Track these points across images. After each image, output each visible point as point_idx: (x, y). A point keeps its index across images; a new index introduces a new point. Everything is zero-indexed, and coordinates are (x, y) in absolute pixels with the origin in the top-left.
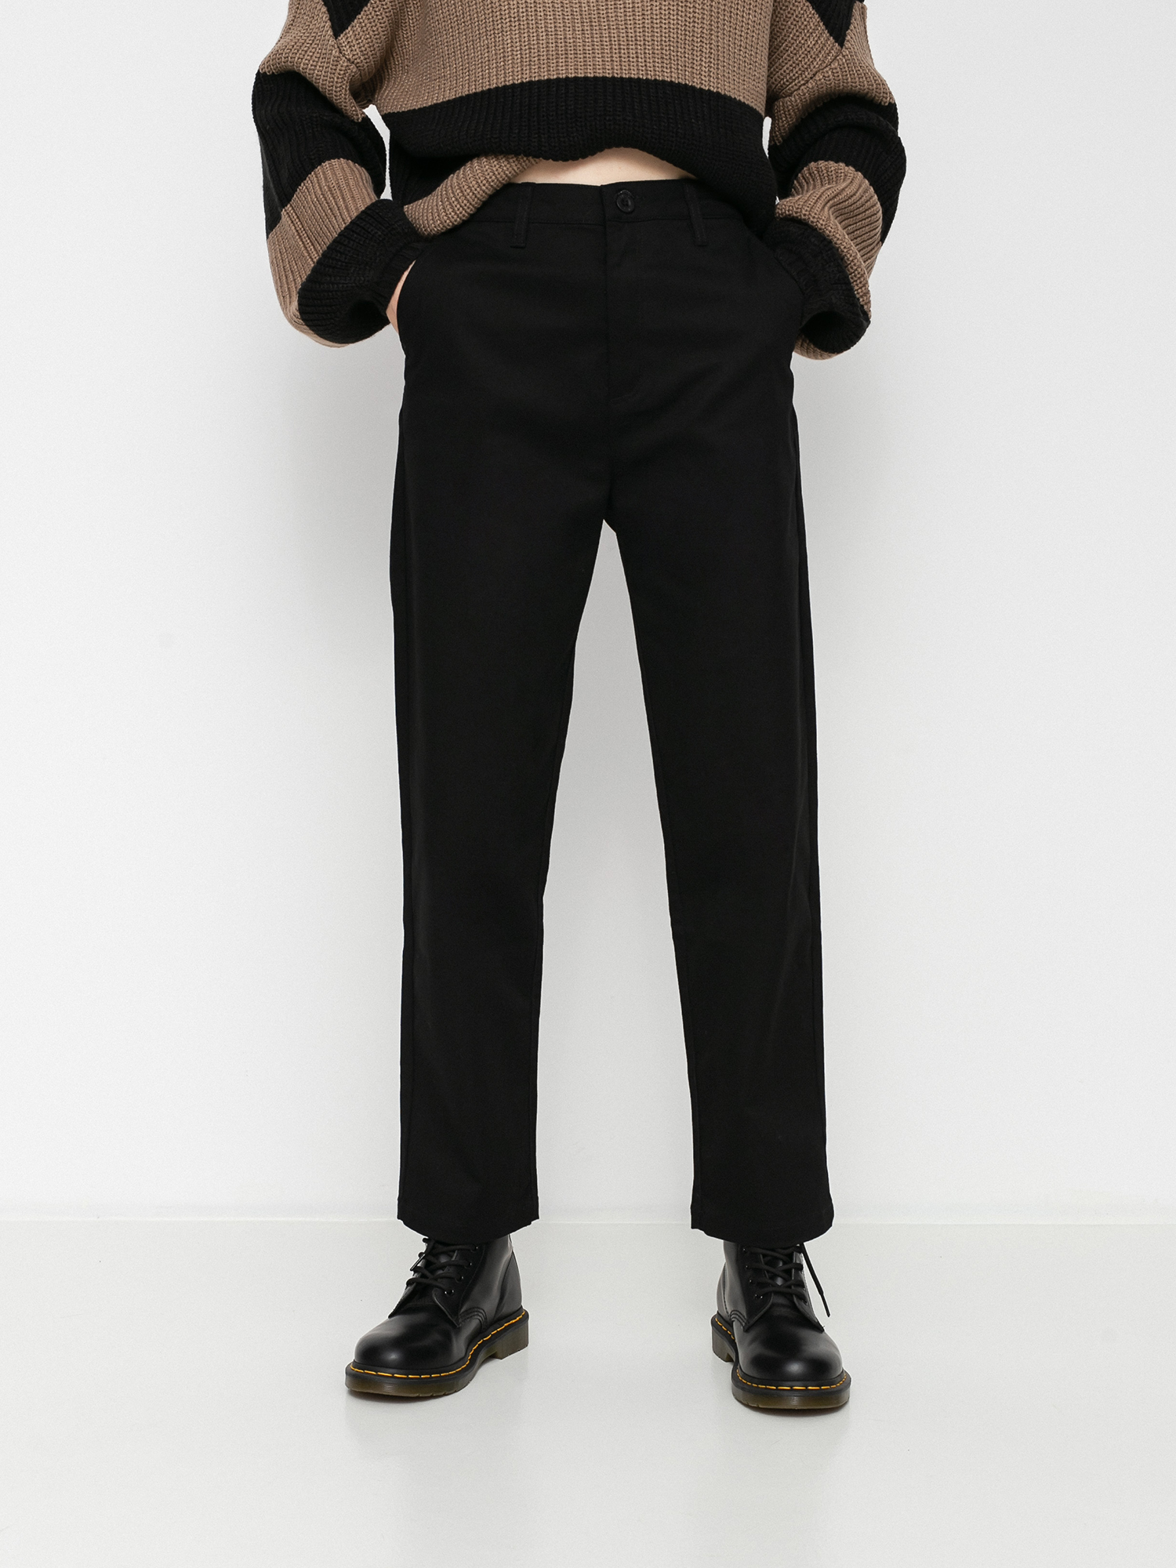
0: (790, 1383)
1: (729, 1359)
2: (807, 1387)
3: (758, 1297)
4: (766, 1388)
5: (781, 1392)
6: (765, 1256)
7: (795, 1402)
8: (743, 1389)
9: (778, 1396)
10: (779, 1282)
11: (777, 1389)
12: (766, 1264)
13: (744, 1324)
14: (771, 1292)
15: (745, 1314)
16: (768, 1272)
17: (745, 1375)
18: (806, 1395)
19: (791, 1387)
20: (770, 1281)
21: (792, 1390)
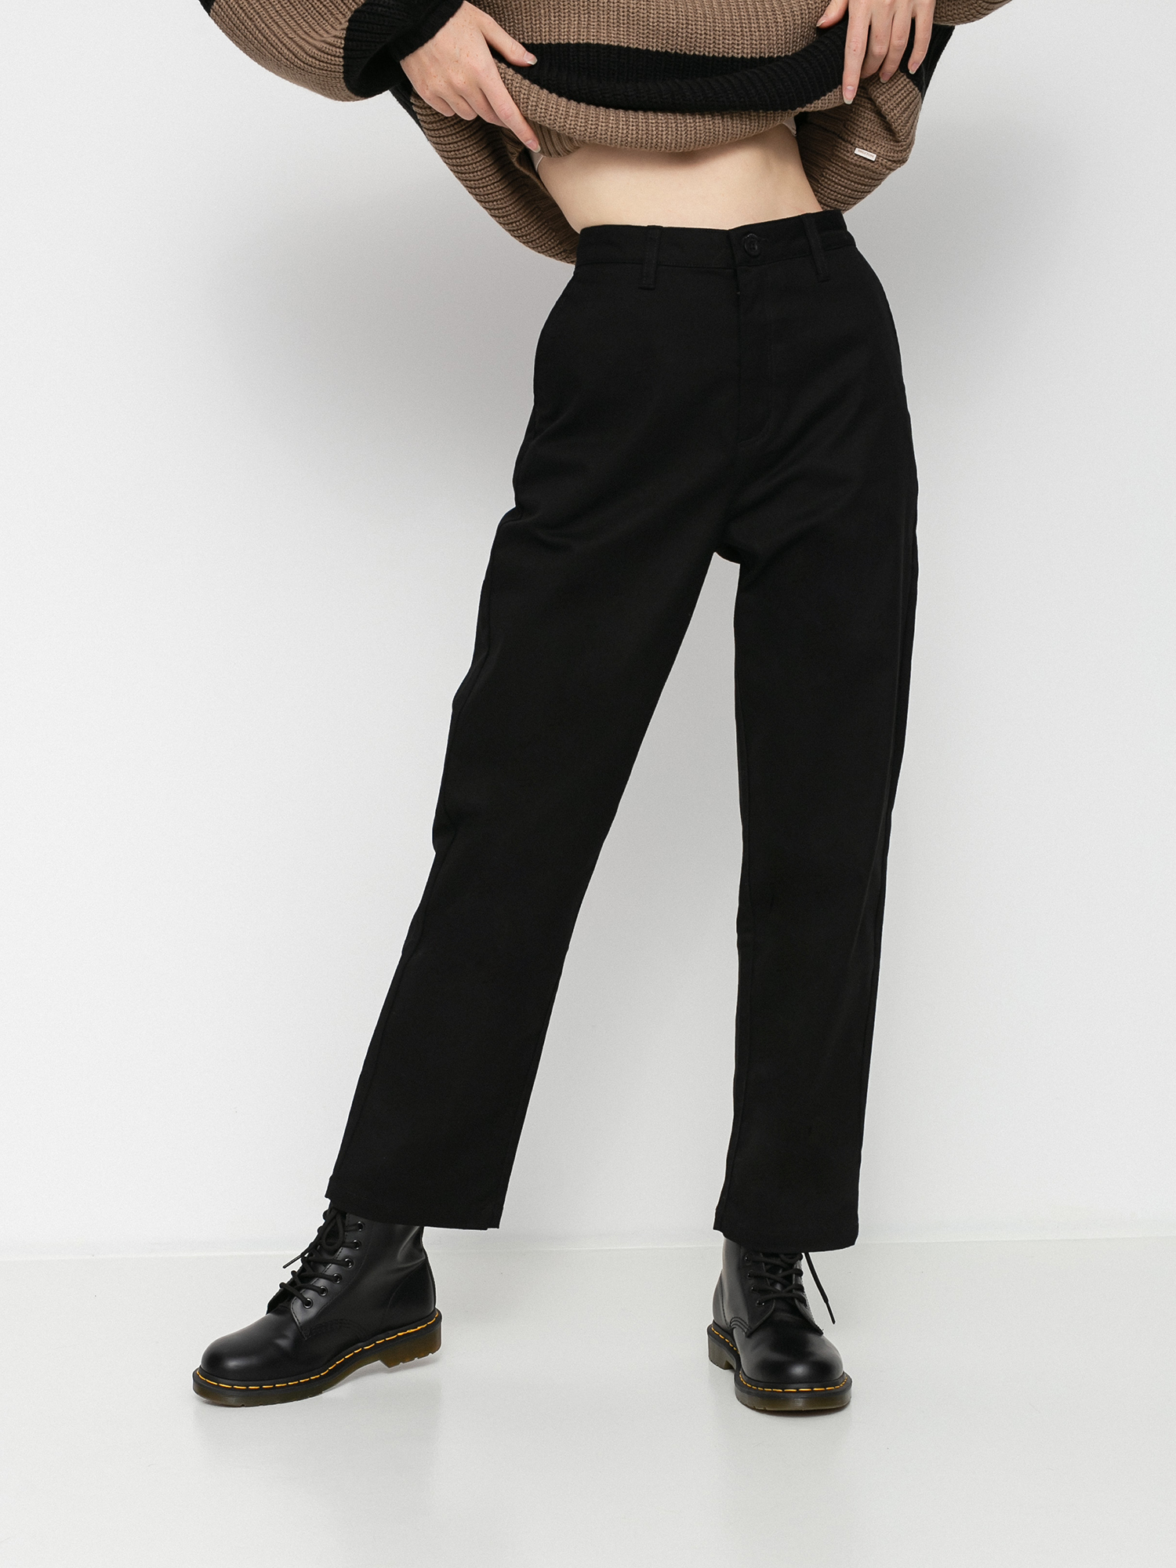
0: (795, 1385)
1: (728, 1367)
2: (812, 1389)
3: (760, 1304)
4: (772, 1391)
5: (787, 1394)
6: (766, 1264)
7: (800, 1404)
8: (749, 1393)
9: (784, 1398)
10: (778, 1287)
11: (783, 1392)
12: (767, 1271)
13: (746, 1330)
14: (773, 1299)
15: (747, 1321)
16: (769, 1279)
17: (750, 1380)
18: (811, 1397)
19: (798, 1389)
20: (771, 1288)
21: (798, 1392)
